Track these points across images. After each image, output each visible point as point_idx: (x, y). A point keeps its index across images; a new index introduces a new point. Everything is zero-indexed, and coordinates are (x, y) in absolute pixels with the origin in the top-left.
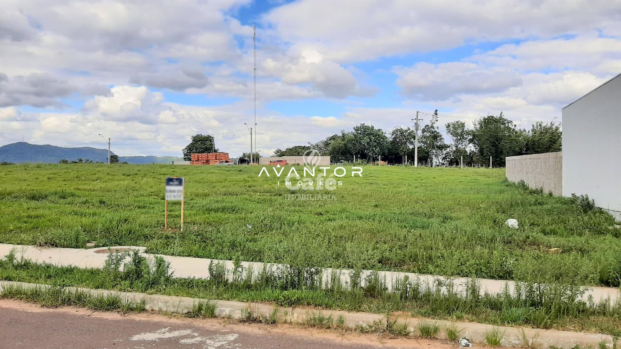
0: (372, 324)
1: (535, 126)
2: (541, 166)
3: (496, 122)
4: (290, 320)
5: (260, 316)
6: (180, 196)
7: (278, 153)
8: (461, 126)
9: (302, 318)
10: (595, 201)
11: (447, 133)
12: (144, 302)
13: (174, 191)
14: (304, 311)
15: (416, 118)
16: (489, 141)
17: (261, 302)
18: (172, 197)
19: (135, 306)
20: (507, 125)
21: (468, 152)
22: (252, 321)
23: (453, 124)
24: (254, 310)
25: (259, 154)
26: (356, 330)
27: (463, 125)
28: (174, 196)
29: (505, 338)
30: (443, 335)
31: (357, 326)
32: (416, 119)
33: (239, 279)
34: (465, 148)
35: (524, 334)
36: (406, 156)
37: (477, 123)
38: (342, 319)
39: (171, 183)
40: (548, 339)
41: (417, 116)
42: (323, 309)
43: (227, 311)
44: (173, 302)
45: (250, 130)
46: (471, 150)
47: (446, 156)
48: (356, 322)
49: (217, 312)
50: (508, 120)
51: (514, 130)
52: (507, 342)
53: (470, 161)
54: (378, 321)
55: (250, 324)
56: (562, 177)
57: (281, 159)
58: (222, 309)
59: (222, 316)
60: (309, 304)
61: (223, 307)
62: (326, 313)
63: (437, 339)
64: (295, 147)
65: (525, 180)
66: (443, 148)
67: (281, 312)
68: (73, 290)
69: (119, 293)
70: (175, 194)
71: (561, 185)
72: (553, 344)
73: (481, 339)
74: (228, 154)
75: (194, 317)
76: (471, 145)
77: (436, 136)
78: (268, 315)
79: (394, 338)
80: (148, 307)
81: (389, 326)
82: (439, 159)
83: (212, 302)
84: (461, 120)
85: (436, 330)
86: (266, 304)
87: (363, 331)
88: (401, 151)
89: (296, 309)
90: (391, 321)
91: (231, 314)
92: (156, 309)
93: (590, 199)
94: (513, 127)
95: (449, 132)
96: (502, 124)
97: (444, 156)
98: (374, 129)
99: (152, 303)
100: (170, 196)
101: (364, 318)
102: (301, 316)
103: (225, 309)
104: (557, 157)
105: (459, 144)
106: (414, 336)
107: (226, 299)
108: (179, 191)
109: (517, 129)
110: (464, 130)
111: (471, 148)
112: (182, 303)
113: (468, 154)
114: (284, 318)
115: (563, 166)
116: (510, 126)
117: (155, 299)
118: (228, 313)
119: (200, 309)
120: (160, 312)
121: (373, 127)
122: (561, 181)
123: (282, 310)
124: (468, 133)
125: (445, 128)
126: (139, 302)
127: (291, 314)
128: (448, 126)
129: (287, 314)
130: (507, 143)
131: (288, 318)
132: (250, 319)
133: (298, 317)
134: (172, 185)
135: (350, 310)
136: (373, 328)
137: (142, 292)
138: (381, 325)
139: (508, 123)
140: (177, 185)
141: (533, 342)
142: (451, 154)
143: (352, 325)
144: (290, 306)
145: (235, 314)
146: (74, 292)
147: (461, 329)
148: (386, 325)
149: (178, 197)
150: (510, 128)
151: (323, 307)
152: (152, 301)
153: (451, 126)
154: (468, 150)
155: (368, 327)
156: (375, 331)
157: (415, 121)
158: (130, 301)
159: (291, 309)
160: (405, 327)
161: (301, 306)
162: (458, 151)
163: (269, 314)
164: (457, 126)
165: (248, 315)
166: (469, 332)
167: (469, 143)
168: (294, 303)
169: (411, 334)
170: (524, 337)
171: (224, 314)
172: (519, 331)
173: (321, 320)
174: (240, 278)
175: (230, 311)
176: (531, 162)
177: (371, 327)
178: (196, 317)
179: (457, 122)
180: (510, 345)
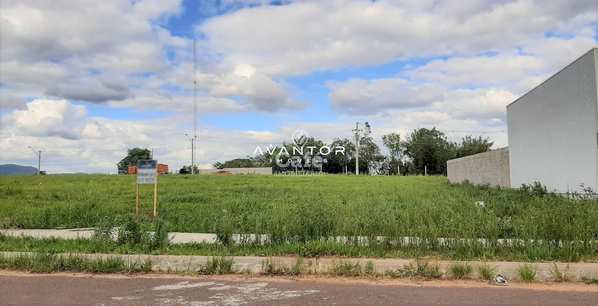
0: (402, 268)
1: (465, 139)
2: (487, 163)
3: (428, 134)
4: (315, 271)
5: (283, 269)
6: (153, 179)
7: (218, 165)
8: (396, 138)
9: (328, 267)
10: (547, 188)
11: (384, 144)
12: (150, 263)
13: (147, 174)
14: (330, 260)
15: (356, 128)
16: (423, 152)
17: (281, 255)
18: (144, 180)
19: (139, 267)
20: (439, 137)
21: (404, 163)
22: (274, 274)
23: (389, 136)
24: (276, 263)
25: (197, 168)
26: (386, 275)
27: (398, 137)
28: (147, 180)
29: (538, 273)
30: (476, 274)
31: (387, 271)
32: (356, 130)
33: (247, 240)
34: (400, 159)
35: (556, 267)
36: (346, 167)
37: (410, 136)
38: (371, 266)
39: (144, 166)
40: (580, 271)
41: (357, 127)
42: (349, 258)
43: (245, 266)
44: (183, 260)
45: (191, 141)
46: (406, 161)
47: (383, 167)
48: (385, 268)
49: (234, 267)
50: (440, 132)
51: (445, 141)
52: (540, 277)
53: (406, 170)
54: (408, 265)
55: (272, 276)
56: (509, 171)
57: (222, 170)
58: (239, 264)
59: (240, 271)
60: (333, 254)
61: (240, 262)
62: (353, 261)
63: (470, 279)
64: (235, 160)
65: (469, 180)
66: (380, 159)
67: (304, 263)
68: (66, 255)
69: (120, 256)
70: (148, 177)
71: (509, 178)
72: (584, 275)
73: (515, 276)
74: (167, 165)
75: (209, 274)
76: (406, 156)
77: (373, 148)
78: (290, 268)
79: (428, 280)
80: (155, 268)
81: (421, 269)
82: (377, 169)
83: (227, 258)
84: (396, 133)
85: (469, 270)
86: (286, 256)
87: (394, 276)
88: (341, 162)
89: (320, 259)
90: (421, 265)
91: (249, 269)
92: (165, 269)
93: (543, 186)
94: (444, 139)
95: (385, 143)
96: (435, 136)
97: (381, 167)
98: (315, 141)
99: (159, 263)
100: (143, 179)
101: (394, 263)
102: (327, 266)
103: (243, 264)
104: (503, 153)
105: (395, 155)
106: (446, 278)
107: (242, 255)
108: (152, 174)
109: (448, 141)
110: (400, 142)
111: (406, 159)
112: (194, 261)
113: (404, 165)
114: (308, 269)
115: (510, 160)
116: (442, 137)
117: (163, 259)
118: (246, 268)
119: (215, 265)
120: (169, 271)
121: (313, 139)
122: (509, 174)
123: (306, 260)
124: (403, 145)
125: (382, 139)
126: (145, 263)
127: (315, 265)
128: (384, 138)
129: (311, 264)
130: (440, 154)
131: (313, 269)
132: (271, 272)
133: (323, 267)
134: (144, 168)
135: (375, 257)
136: (404, 273)
137: (145, 253)
138: (412, 269)
139: (440, 134)
140: (149, 168)
141: (565, 275)
142: (388, 165)
143: (381, 271)
144: (313, 256)
145: (254, 268)
146: (67, 258)
147: (494, 267)
148: (417, 269)
149: (151, 180)
150: (442, 139)
151: (349, 256)
152: (159, 261)
153: (387, 137)
154: (403, 161)
155: (398, 272)
156: (407, 275)
157: (355, 132)
158: (133, 262)
159: (315, 259)
160: (437, 269)
161: (326, 256)
162: (394, 162)
163: (292, 266)
164: (392, 138)
165: (268, 268)
166: (502, 270)
167: (404, 155)
168: (317, 254)
169: (444, 276)
170: (557, 271)
171: (242, 269)
172: (551, 265)
173: (349, 268)
174: (248, 238)
175: (248, 266)
176: (474, 162)
177: (401, 271)
178: (211, 273)
179: (393, 134)
180: (543, 279)
